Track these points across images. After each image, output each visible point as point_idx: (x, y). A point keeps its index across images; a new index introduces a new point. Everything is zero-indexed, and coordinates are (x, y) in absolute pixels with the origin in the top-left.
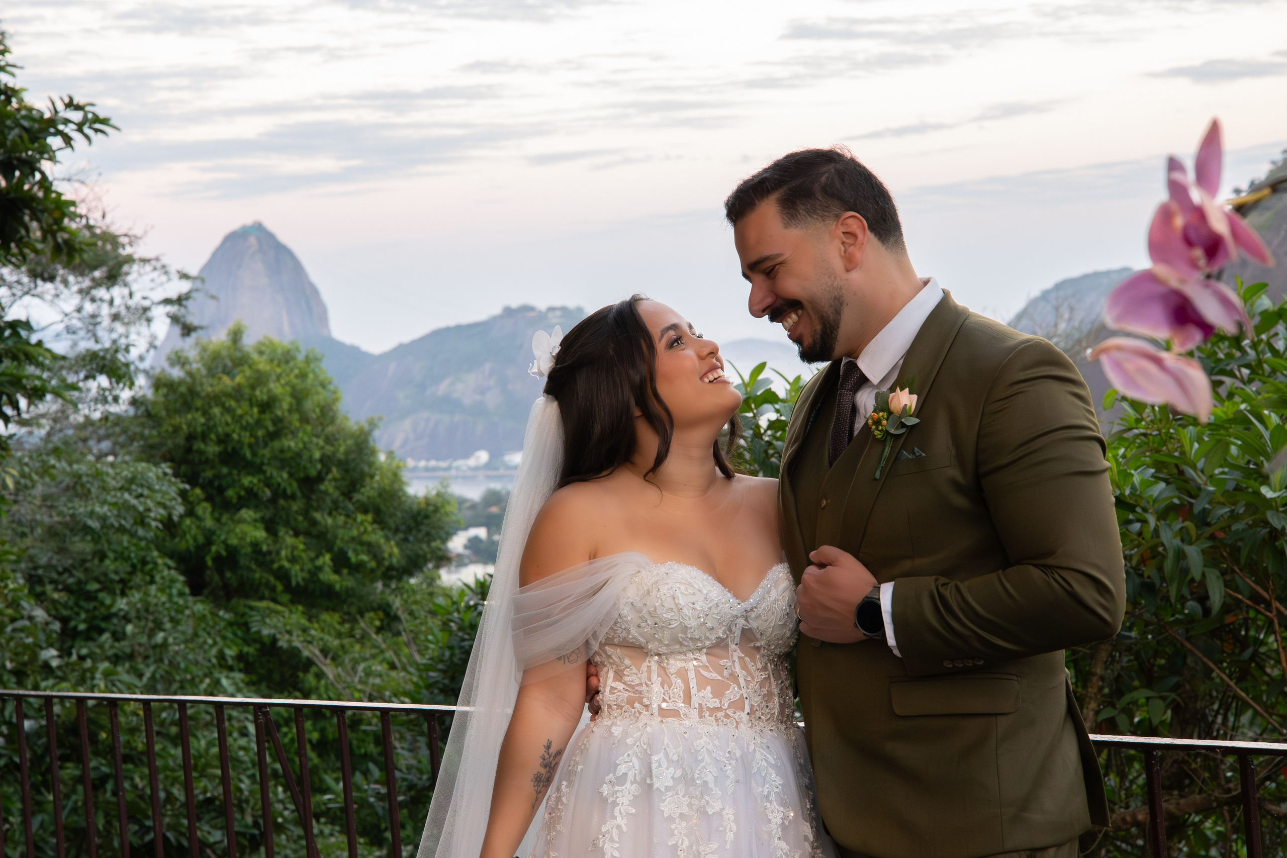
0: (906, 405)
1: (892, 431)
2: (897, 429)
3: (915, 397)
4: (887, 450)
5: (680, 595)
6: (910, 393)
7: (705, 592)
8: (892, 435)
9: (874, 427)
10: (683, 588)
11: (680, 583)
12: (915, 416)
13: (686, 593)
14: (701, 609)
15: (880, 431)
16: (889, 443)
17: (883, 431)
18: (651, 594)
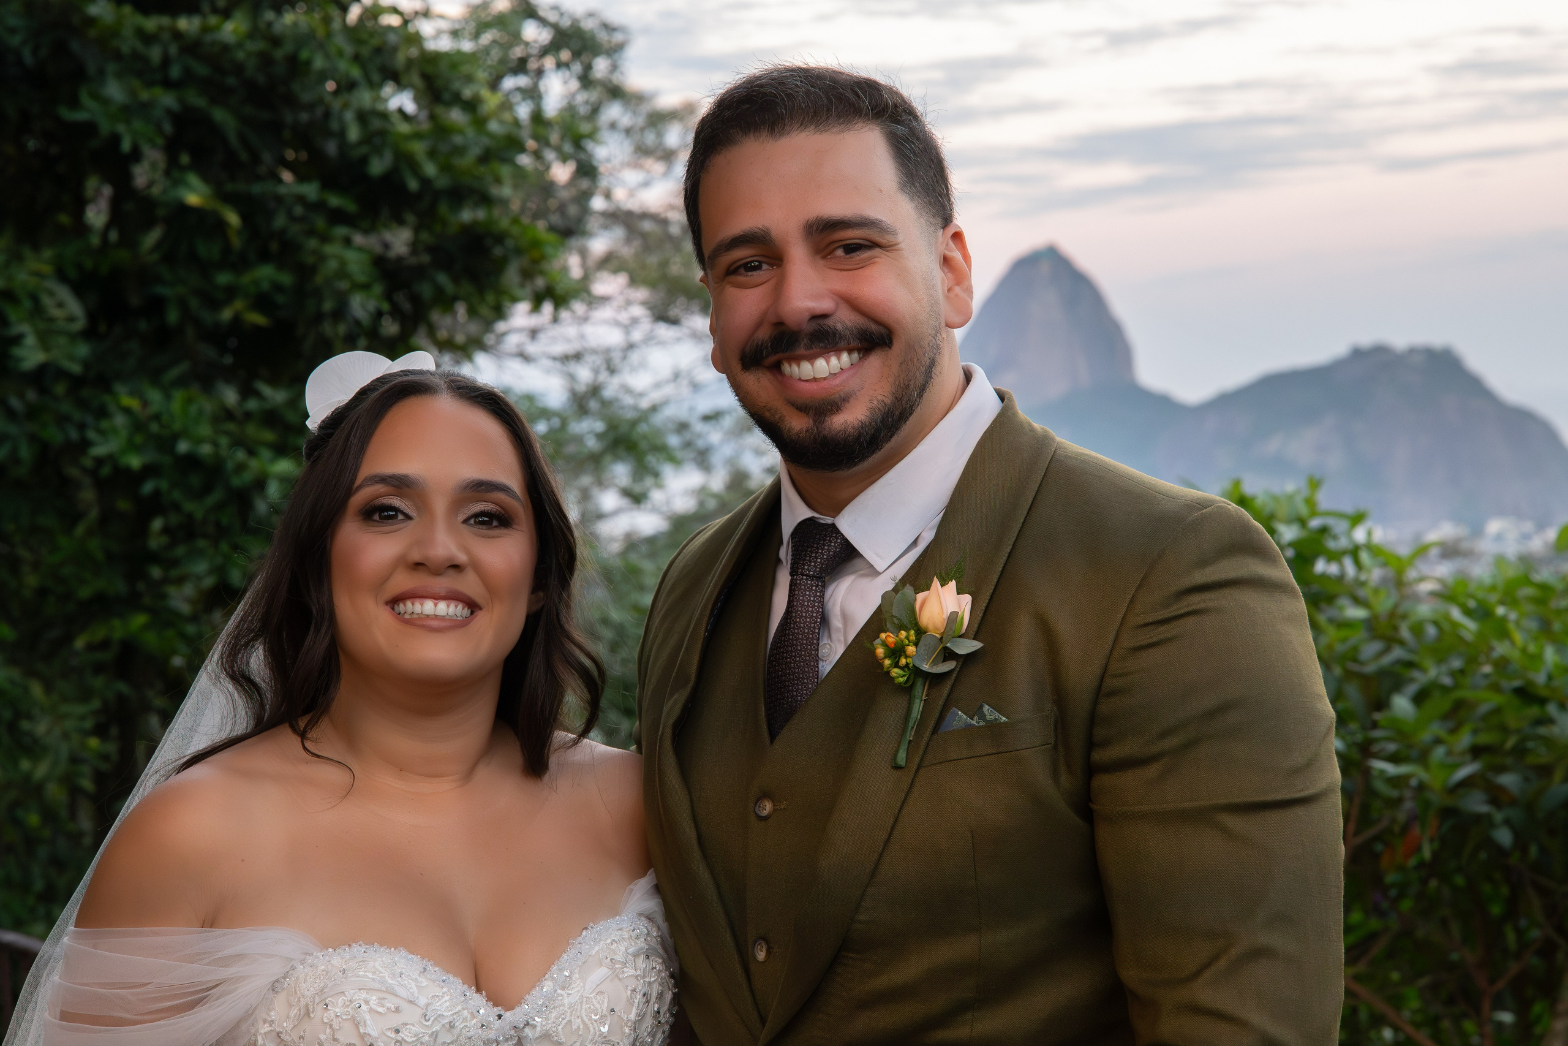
0: (950, 613)
1: (926, 667)
2: (935, 663)
3: (967, 599)
4: (918, 707)
5: (367, 1017)
6: (960, 592)
7: (422, 1001)
8: (926, 675)
9: (887, 662)
10: (373, 999)
11: (370, 989)
12: (972, 635)
13: (380, 1010)
14: (414, 1039)
15: (902, 668)
16: (921, 691)
17: (909, 669)
18: (312, 1015)
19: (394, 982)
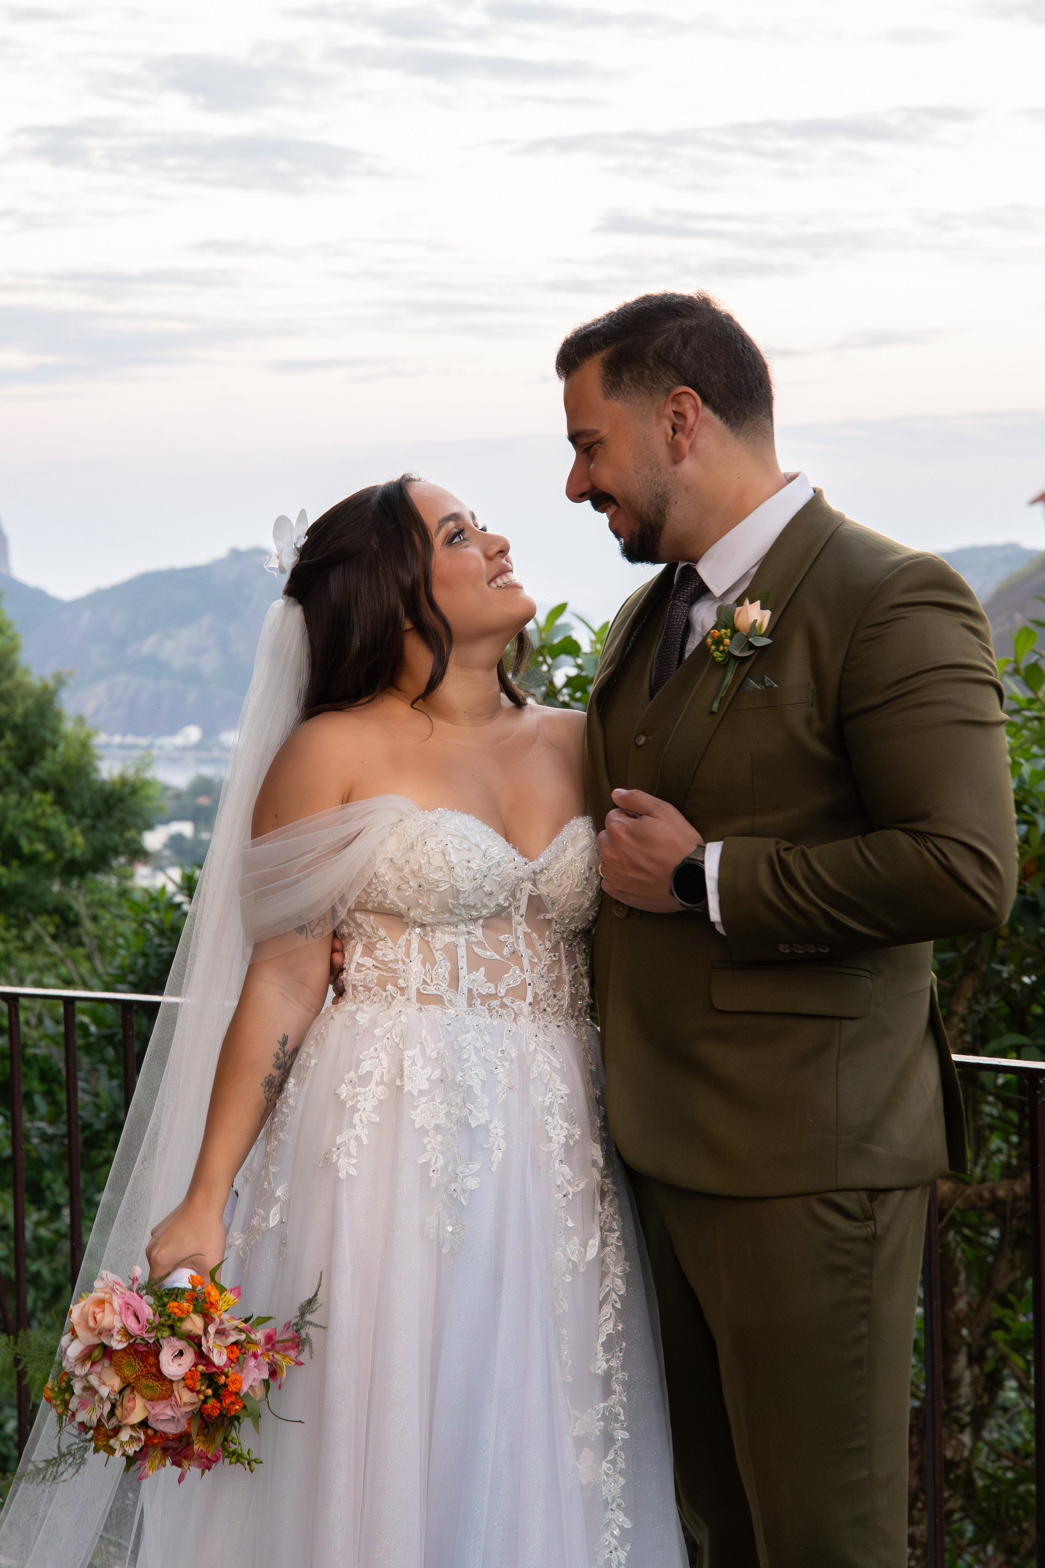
0: (756, 621)
1: (736, 653)
2: (742, 651)
3: (768, 613)
4: (729, 677)
5: (451, 851)
6: (763, 608)
8: (736, 658)
9: (713, 647)
10: (456, 841)
11: (453, 835)
12: (767, 635)
13: (459, 848)
14: (478, 868)
15: (721, 652)
16: (732, 668)
17: (725, 652)
18: (415, 848)
19: (467, 833)
